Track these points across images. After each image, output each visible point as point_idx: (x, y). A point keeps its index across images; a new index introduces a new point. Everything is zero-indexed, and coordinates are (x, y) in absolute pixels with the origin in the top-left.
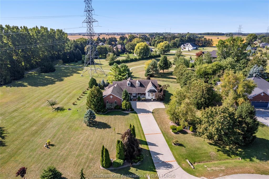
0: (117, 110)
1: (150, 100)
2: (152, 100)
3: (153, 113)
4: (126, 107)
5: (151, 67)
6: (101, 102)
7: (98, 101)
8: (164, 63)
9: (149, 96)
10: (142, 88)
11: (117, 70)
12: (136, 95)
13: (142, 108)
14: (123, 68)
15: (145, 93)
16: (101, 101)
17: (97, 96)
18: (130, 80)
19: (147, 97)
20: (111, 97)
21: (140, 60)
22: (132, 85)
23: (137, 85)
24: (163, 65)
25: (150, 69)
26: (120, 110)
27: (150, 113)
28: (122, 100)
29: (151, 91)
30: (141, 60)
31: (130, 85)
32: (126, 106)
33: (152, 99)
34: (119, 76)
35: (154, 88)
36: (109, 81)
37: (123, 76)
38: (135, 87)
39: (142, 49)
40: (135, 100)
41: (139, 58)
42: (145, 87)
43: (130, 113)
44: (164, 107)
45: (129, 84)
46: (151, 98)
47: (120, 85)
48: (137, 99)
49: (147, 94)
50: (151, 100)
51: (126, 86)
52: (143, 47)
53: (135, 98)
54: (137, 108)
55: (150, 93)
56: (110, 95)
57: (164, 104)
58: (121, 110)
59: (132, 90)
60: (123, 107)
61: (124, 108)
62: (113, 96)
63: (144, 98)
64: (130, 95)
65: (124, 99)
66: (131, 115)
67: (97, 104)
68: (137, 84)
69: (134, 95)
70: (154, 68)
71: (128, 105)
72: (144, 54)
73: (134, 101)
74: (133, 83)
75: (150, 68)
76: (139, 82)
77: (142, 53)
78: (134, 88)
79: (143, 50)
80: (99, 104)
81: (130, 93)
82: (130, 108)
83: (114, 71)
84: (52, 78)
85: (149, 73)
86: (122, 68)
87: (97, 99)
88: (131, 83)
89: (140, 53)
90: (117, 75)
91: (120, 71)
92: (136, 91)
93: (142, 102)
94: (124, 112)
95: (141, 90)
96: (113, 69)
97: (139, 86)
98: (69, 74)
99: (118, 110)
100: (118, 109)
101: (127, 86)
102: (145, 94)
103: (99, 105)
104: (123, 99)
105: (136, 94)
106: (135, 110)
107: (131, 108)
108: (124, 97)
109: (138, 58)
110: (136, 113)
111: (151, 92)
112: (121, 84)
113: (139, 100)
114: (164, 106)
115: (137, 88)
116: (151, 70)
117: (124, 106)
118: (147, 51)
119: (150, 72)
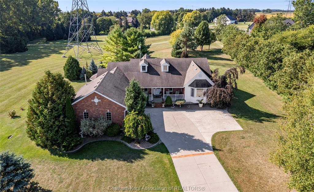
0: (110, 139)
1: (196, 106)
2: (201, 105)
3: (214, 149)
4: (136, 132)
5: (182, 39)
6: (65, 117)
7: (55, 114)
8: (203, 34)
9: (192, 95)
10: (176, 77)
11: (120, 41)
12: (160, 93)
13: (179, 132)
14: (132, 37)
15: (183, 89)
16: (64, 114)
17: (53, 101)
18: (147, 58)
19: (188, 97)
20: (96, 100)
21: (159, 35)
22: (151, 70)
23: (162, 70)
24: (203, 36)
25: (180, 44)
26: (119, 140)
27: (207, 151)
28: (125, 109)
29: (198, 84)
30: (161, 35)
31: (146, 71)
32: (136, 128)
33: (201, 103)
34: (122, 53)
35: (204, 77)
36: (104, 64)
37: (132, 52)
38: (159, 75)
39: (162, 20)
40: (158, 106)
41: (158, 32)
42: (180, 74)
43: (147, 151)
44: (240, 128)
45: (144, 68)
46: (198, 101)
47: (123, 71)
48: (163, 103)
49: (188, 90)
50: (198, 104)
51: (136, 73)
52: (163, 16)
53: (159, 100)
54: (167, 130)
55: (195, 89)
56: (93, 95)
57: (234, 117)
58: (122, 140)
59: (152, 80)
60: (128, 131)
61: (130, 135)
62: (100, 97)
63: (181, 100)
64: (147, 92)
65: (131, 108)
66: (152, 156)
67: (54, 123)
68: (162, 68)
69: (157, 93)
70: (187, 41)
71: (142, 126)
72: (165, 26)
73: (155, 107)
74: (153, 66)
75: (181, 41)
76: (166, 62)
77: (162, 24)
78: (155, 77)
79: (164, 21)
80: (57, 123)
81: (146, 89)
82: (148, 134)
83: (113, 43)
84: (12, 61)
85: (180, 50)
86: (130, 37)
87: (54, 107)
88: (149, 64)
89: (160, 25)
90: (120, 51)
91: (126, 44)
92: (162, 83)
93: (175, 110)
94: (129, 145)
95: (173, 81)
96: (111, 40)
97: (168, 71)
98: (43, 55)
99: (114, 139)
100: (115, 136)
101: (139, 72)
102: (182, 91)
103: (59, 127)
104: (129, 107)
105: (160, 90)
106: (163, 140)
107: (151, 133)
108: (131, 101)
109: (156, 32)
110: (164, 150)
111: (196, 87)
112: (127, 69)
113: (170, 105)
114: (236, 123)
115: (164, 75)
116: (183, 44)
117: (130, 127)
118: (170, 22)
119: (180, 48)
